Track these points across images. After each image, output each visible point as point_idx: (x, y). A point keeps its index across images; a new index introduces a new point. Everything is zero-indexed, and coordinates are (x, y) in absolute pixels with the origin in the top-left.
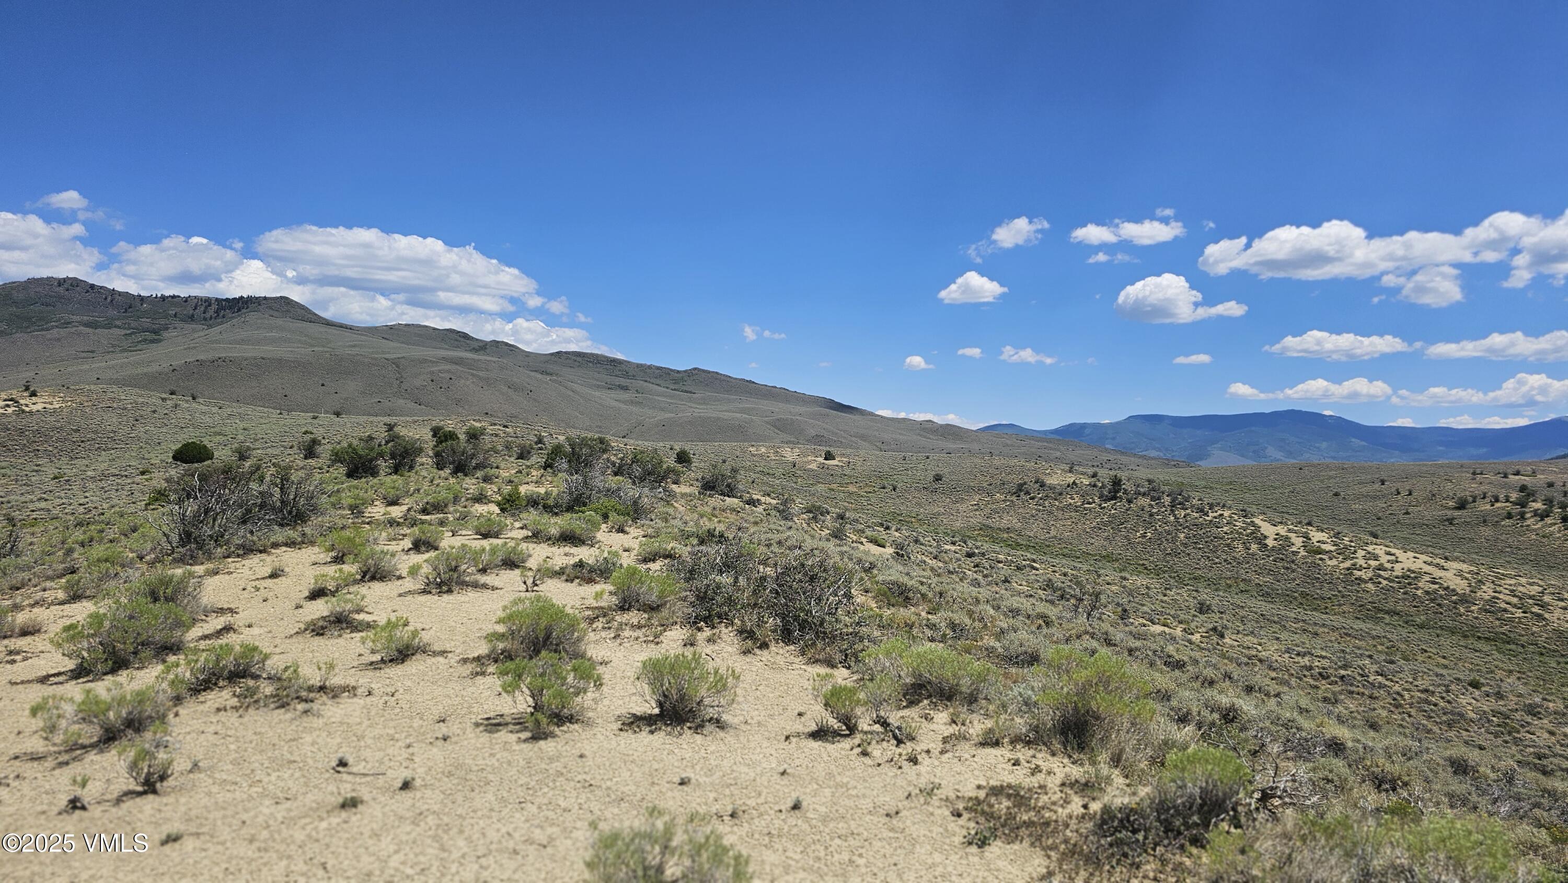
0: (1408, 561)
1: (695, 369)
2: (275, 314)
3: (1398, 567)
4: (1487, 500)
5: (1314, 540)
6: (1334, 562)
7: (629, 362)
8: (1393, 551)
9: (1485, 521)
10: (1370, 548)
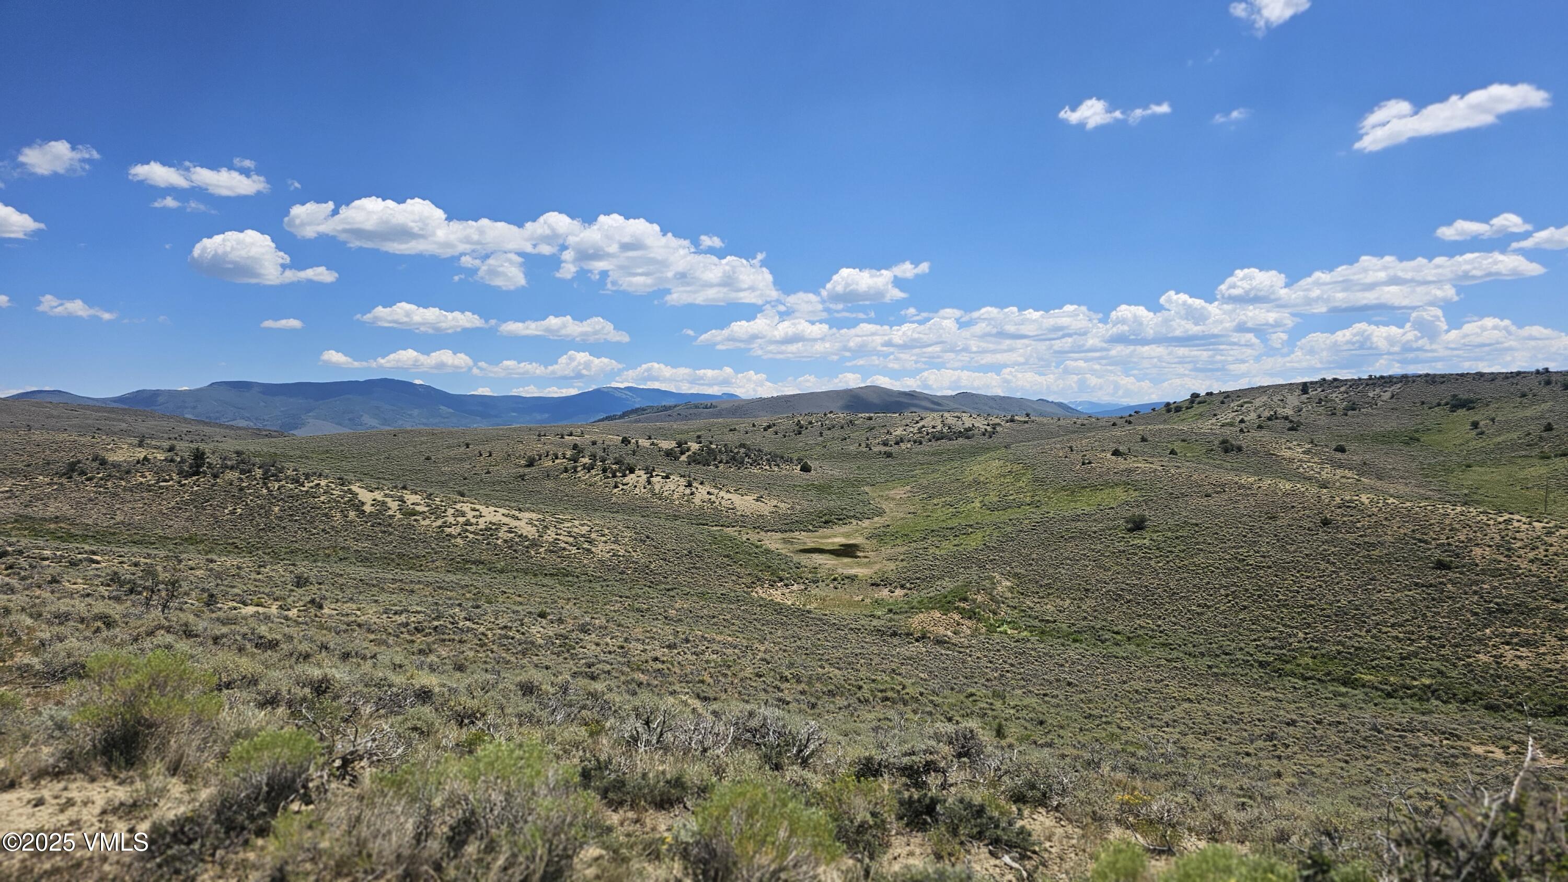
0: (491, 514)
3: (481, 521)
4: (550, 457)
5: (409, 503)
6: (427, 522)
8: (477, 507)
9: (548, 476)
10: (458, 506)
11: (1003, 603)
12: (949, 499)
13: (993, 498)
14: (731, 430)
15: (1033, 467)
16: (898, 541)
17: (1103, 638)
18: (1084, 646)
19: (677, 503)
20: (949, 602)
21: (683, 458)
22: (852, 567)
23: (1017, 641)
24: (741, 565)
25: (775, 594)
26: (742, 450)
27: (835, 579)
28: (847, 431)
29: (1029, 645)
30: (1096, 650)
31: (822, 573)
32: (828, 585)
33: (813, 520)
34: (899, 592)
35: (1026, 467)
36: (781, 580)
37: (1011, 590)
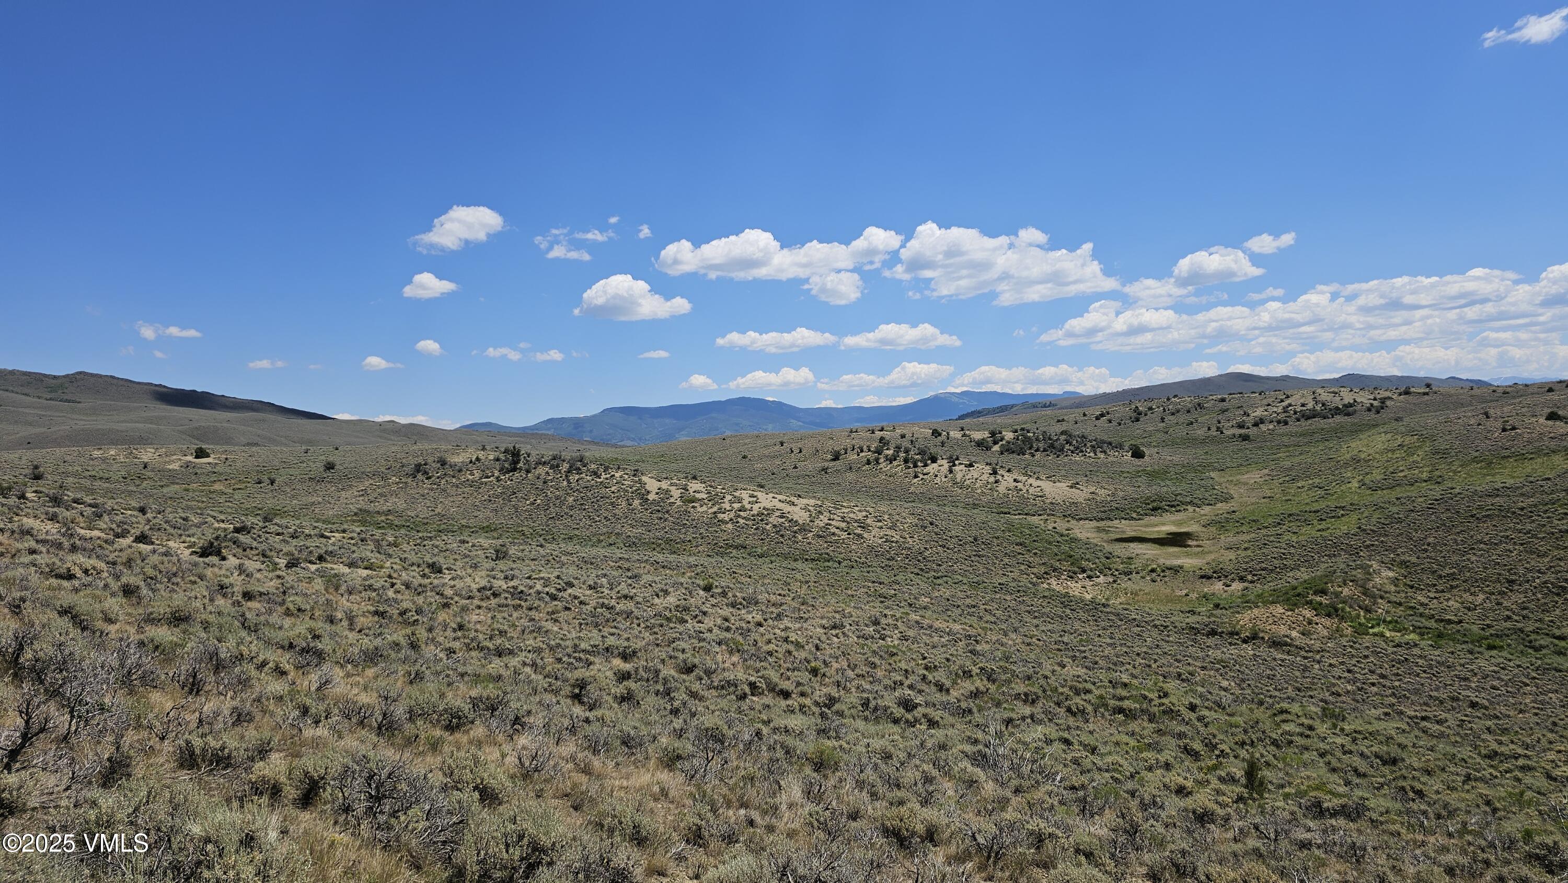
0: (768, 501)
1: (81, 373)
4: (855, 451)
5: (692, 491)
6: (704, 508)
8: (758, 494)
9: (850, 468)
10: (739, 494)
11: (1382, 598)
12: (1317, 481)
13: (1377, 475)
14: (1059, 421)
15: (1432, 438)
16: (1244, 528)
17: (1537, 644)
18: (1505, 654)
19: (979, 491)
20: (1299, 595)
21: (996, 448)
22: (1178, 557)
23: (1398, 646)
24: (1035, 554)
25: (1075, 588)
26: (1063, 437)
27: (1153, 571)
28: (1195, 415)
29: (1416, 651)
30: (1524, 659)
31: (1137, 564)
32: (1143, 578)
33: (1138, 507)
34: (1237, 586)
35: (1423, 439)
36: (1084, 571)
37: (1395, 581)
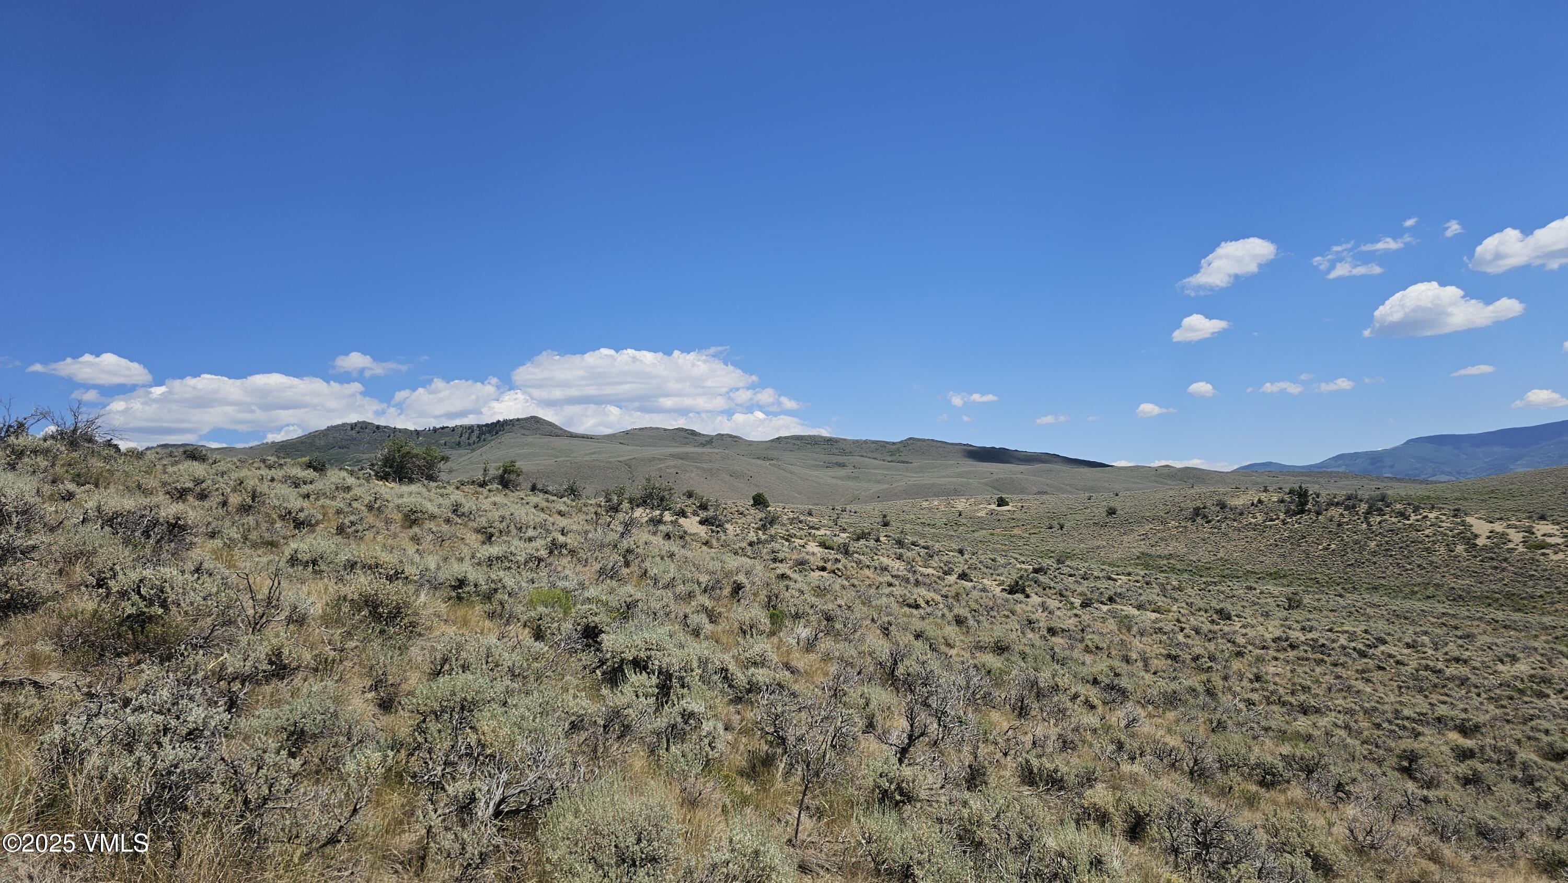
1: (911, 438)
2: (527, 432)
5: (1539, 534)
7: (845, 440)
